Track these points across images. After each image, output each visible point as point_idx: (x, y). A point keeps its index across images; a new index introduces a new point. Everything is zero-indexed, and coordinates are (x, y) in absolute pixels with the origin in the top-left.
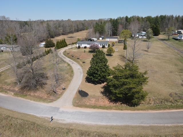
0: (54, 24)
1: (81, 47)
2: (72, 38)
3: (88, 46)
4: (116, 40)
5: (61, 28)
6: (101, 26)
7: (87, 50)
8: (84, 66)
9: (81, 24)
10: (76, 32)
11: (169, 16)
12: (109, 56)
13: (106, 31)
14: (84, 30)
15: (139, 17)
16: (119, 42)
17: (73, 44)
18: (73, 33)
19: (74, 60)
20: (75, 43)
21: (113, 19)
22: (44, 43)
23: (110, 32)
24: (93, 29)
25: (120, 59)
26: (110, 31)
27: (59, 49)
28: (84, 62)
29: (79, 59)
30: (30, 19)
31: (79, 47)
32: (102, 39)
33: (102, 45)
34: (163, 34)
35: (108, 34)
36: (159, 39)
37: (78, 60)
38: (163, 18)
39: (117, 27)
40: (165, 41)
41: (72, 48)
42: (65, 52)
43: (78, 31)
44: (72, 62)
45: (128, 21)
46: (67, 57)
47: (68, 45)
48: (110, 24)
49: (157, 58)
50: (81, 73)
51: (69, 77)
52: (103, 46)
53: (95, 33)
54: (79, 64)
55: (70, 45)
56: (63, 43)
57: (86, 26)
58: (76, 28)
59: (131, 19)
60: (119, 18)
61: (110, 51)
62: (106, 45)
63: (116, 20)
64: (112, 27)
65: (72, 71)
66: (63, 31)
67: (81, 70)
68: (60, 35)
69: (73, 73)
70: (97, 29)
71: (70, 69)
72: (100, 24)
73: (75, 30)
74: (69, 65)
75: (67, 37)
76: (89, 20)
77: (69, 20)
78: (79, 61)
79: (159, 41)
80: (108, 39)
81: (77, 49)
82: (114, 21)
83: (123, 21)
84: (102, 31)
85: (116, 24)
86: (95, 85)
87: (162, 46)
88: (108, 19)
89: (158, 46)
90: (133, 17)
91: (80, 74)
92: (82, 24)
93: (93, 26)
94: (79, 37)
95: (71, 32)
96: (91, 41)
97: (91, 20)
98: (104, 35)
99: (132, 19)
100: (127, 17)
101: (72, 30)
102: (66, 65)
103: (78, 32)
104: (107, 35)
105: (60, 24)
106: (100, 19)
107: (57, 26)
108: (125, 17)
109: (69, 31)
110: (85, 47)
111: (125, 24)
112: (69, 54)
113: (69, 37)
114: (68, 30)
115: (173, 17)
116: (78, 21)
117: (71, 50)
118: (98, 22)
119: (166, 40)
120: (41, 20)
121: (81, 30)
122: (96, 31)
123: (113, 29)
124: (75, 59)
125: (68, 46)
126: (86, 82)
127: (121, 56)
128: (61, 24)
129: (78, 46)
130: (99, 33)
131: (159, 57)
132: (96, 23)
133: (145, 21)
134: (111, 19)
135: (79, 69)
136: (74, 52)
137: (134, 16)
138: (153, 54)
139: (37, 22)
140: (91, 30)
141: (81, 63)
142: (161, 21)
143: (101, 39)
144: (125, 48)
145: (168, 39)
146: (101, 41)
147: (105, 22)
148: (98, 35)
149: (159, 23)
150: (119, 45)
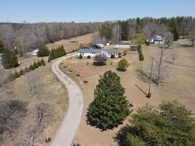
0: (54, 27)
1: (83, 56)
2: (75, 43)
3: (92, 55)
4: (128, 46)
5: (62, 31)
6: (108, 29)
7: (91, 61)
8: (85, 90)
9: (85, 27)
10: (79, 36)
11: (187, 17)
12: (121, 71)
13: (115, 35)
14: (88, 33)
15: (152, 18)
16: (132, 49)
17: (74, 51)
18: (76, 37)
19: (72, 78)
20: (77, 50)
21: (122, 21)
22: (37, 51)
23: (119, 36)
24: (99, 33)
25: (137, 76)
26: (118, 34)
27: (55, 59)
28: (86, 82)
29: (79, 75)
30: (25, 21)
31: (81, 57)
32: (110, 45)
33: (110, 54)
34: (182, 39)
35: (117, 39)
36: (180, 45)
37: (78, 77)
38: (180, 20)
39: (126, 31)
40: (188, 48)
41: (71, 58)
42: (62, 64)
43: (81, 34)
44: (69, 81)
45: (140, 23)
46: (63, 71)
47: (68, 53)
48: (119, 26)
49: (189, 74)
50: (80, 103)
51: (61, 111)
52: (112, 55)
53: (102, 37)
54: (78, 85)
55: (69, 53)
56: (60, 50)
57: (90, 29)
58: (80, 31)
59: (143, 21)
60: (129, 20)
61: (123, 64)
62: (115, 54)
63: (126, 22)
64: (121, 30)
65: (67, 99)
66: (65, 35)
67: (81, 97)
68: (62, 39)
69: (68, 104)
70: (104, 32)
71: (65, 94)
72: (107, 26)
73: (78, 34)
74: (64, 86)
75: (69, 42)
76: (94, 22)
77: (73, 23)
78: (80, 79)
79: (181, 47)
80: (118, 45)
81: (77, 59)
82: (124, 23)
83: (134, 23)
84: (109, 34)
85: (125, 27)
86: (103, 130)
87: (188, 55)
88: (115, 21)
89: (183, 54)
90: (145, 18)
91: (78, 105)
92: (87, 27)
93: (99, 29)
94: (82, 42)
95: (74, 36)
96: (97, 48)
97: (97, 22)
98: (112, 40)
99: (145, 21)
100: (138, 19)
101: (75, 33)
102: (59, 87)
103: (82, 36)
104: (115, 40)
105: (61, 27)
106: (106, 22)
107: (57, 29)
108: (136, 18)
109: (71, 35)
110: (89, 57)
111: (136, 26)
112: (66, 67)
113: (71, 42)
114: (70, 33)
115: (192, 19)
116: (82, 23)
117: (70, 61)
118: (104, 25)
119: (190, 46)
120: (42, 22)
121: (85, 34)
122: (102, 35)
123: (121, 33)
124: (73, 75)
125: (67, 55)
126: (88, 124)
127: (138, 71)
128: (63, 27)
129: (79, 56)
130: (106, 37)
131: (192, 72)
132: (103, 26)
133: (160, 23)
134: (120, 21)
135: (77, 94)
136: (74, 65)
137: (147, 17)
138: (181, 67)
139: (38, 25)
140: (97, 33)
141: (82, 83)
142: (178, 23)
143: (108, 44)
144: (141, 58)
145: (192, 45)
146: (108, 47)
147: (113, 25)
148: (104, 39)
149: (176, 25)
150: (132, 54)
